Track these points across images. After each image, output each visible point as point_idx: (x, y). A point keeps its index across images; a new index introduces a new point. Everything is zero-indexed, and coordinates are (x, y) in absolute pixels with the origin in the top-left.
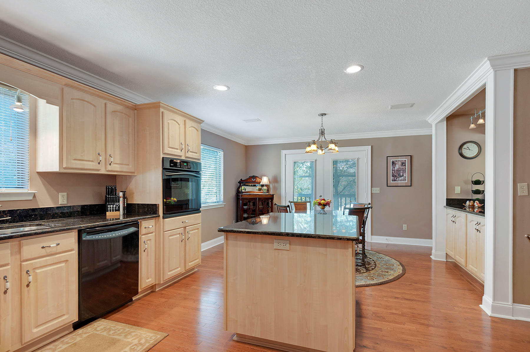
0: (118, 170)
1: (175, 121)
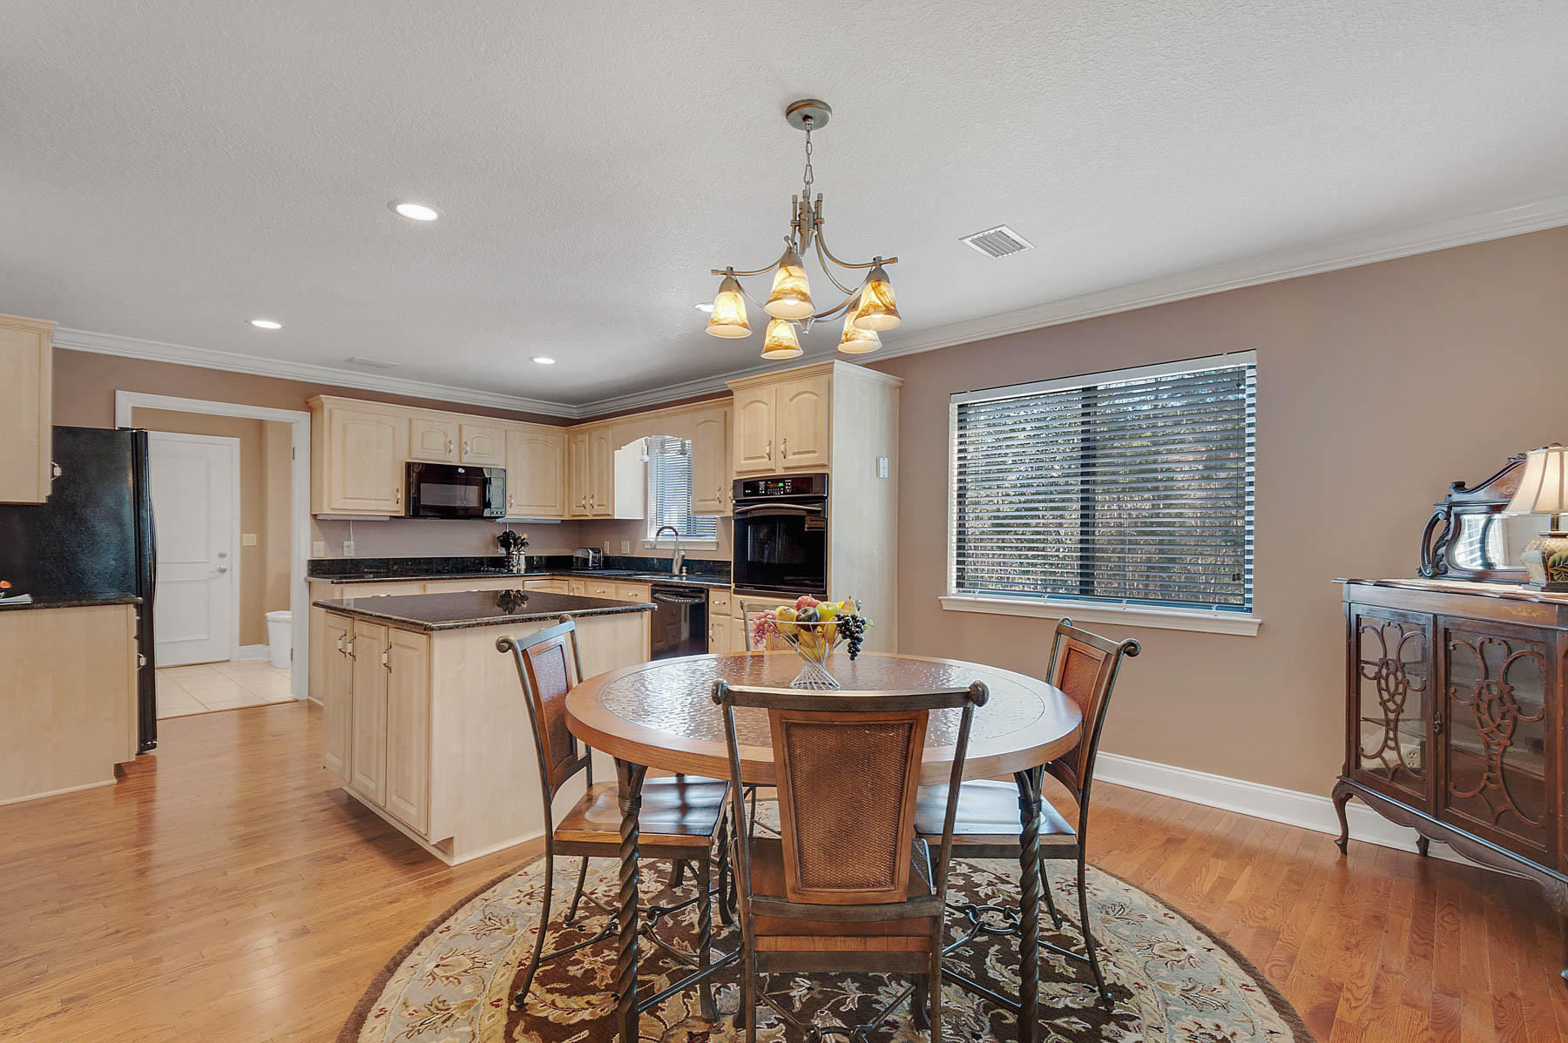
1: (758, 401)
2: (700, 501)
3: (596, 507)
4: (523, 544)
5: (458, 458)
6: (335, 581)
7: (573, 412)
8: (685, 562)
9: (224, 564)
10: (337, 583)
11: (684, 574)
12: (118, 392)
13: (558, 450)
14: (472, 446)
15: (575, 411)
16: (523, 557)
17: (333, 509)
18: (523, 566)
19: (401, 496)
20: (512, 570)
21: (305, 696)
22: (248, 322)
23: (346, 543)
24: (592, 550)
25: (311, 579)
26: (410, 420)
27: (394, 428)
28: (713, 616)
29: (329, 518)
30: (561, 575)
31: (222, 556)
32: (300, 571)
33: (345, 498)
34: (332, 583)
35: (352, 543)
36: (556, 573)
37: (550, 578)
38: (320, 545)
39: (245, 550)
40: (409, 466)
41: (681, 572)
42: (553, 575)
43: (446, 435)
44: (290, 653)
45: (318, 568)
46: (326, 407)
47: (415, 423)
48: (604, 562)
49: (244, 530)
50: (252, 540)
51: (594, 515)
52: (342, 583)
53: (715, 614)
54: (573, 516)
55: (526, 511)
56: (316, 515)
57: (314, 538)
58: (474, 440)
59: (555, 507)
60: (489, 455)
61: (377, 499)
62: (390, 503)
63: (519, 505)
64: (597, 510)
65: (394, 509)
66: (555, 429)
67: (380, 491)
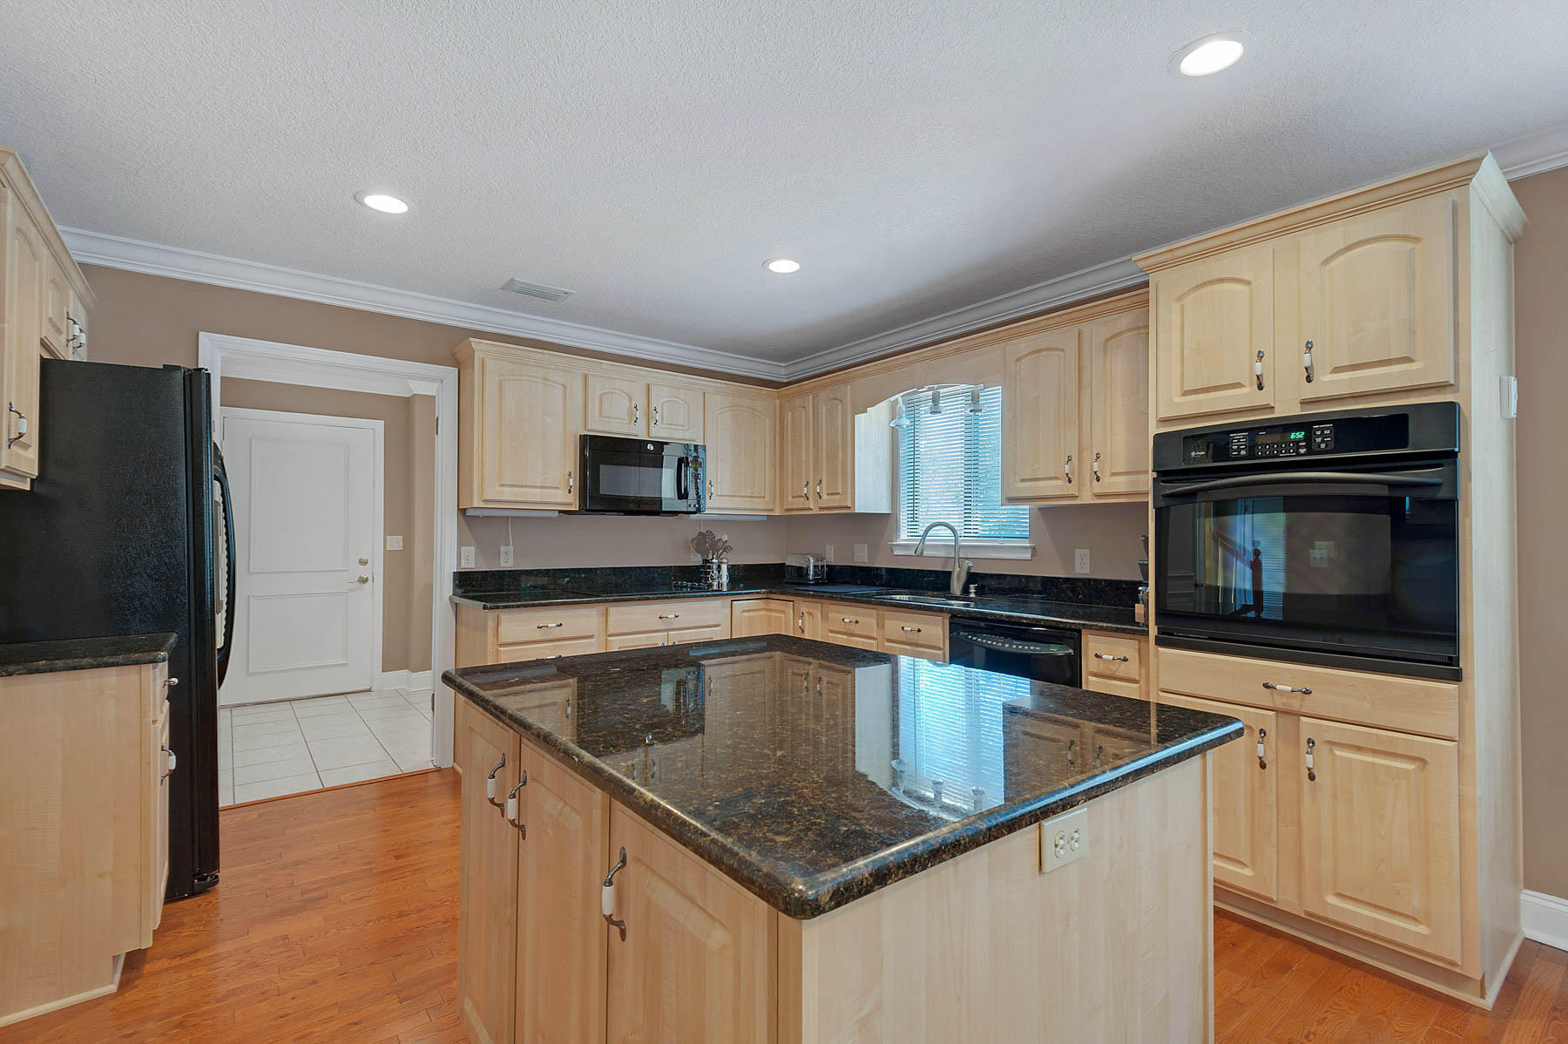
0: (1122, 489)
1: (1221, 280)
2: (1022, 480)
3: (825, 497)
4: (725, 550)
5: (645, 431)
6: (489, 605)
7: (778, 372)
8: (972, 577)
9: (364, 572)
10: (491, 608)
11: (972, 595)
12: (202, 334)
13: (767, 420)
14: (662, 415)
15: (783, 371)
16: (724, 567)
17: (486, 501)
18: (725, 580)
19: (574, 482)
20: (711, 585)
21: (448, 763)
22: (357, 198)
23: (503, 549)
24: (811, 555)
25: (458, 600)
26: (586, 377)
27: (565, 387)
28: (1091, 678)
29: (481, 513)
30: (782, 593)
31: (363, 562)
32: (444, 588)
33: (502, 485)
34: (485, 607)
35: (511, 548)
36: (774, 591)
37: (764, 596)
38: (470, 551)
39: (388, 554)
40: (583, 438)
41: (966, 590)
42: (771, 593)
43: (631, 399)
44: (430, 699)
45: (468, 584)
46: (477, 355)
47: (590, 379)
48: (828, 573)
49: (388, 531)
50: (396, 543)
51: (821, 509)
52: (498, 608)
53: (1096, 675)
54: (787, 510)
55: (727, 503)
56: (465, 509)
57: (461, 543)
58: (665, 405)
59: (764, 497)
60: (683, 426)
61: (542, 487)
62: (560, 492)
63: (720, 496)
64: (827, 500)
65: (566, 501)
66: (764, 392)
67: (546, 476)
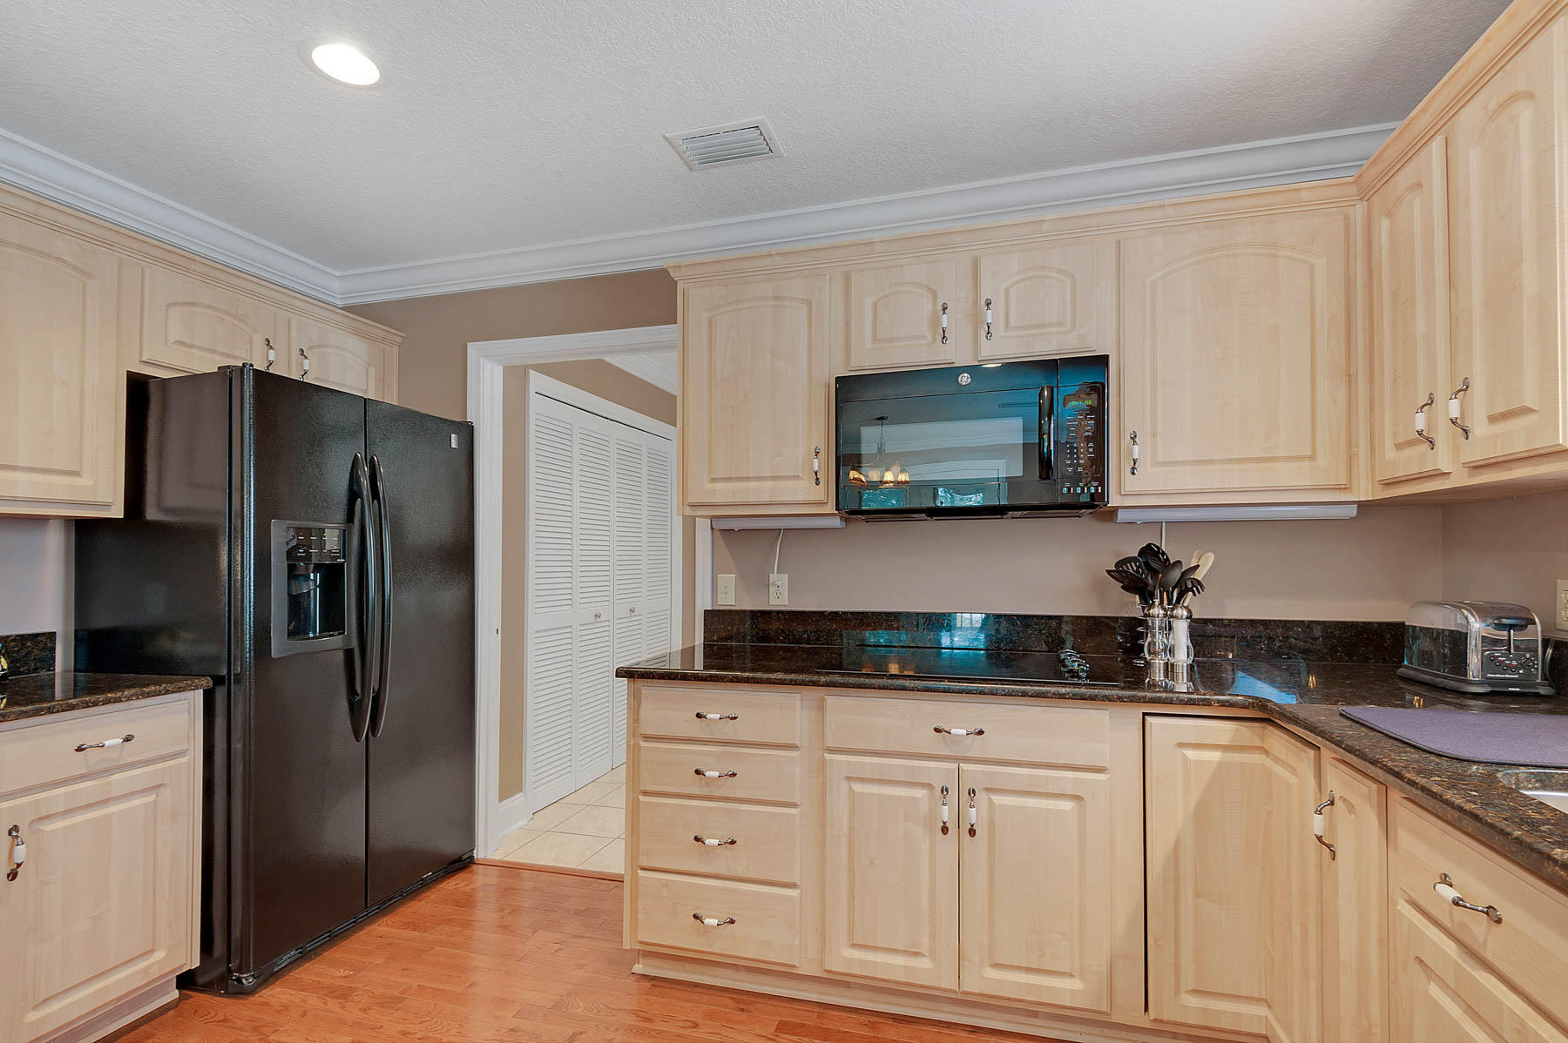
3: (1480, 429)
5: (969, 350)
14: (1007, 311)
16: (1180, 628)
17: (693, 506)
19: (826, 463)
23: (772, 578)
26: (847, 277)
27: (809, 303)
35: (783, 576)
38: (728, 580)
43: (935, 296)
46: (680, 289)
54: (1389, 484)
57: (717, 567)
58: (1013, 291)
59: (1312, 458)
60: (1059, 324)
61: (774, 478)
62: (802, 484)
63: (1165, 464)
64: (1488, 440)
65: (811, 498)
66: (1305, 195)
67: (780, 458)
